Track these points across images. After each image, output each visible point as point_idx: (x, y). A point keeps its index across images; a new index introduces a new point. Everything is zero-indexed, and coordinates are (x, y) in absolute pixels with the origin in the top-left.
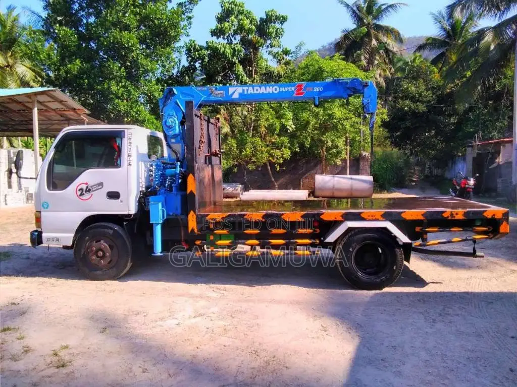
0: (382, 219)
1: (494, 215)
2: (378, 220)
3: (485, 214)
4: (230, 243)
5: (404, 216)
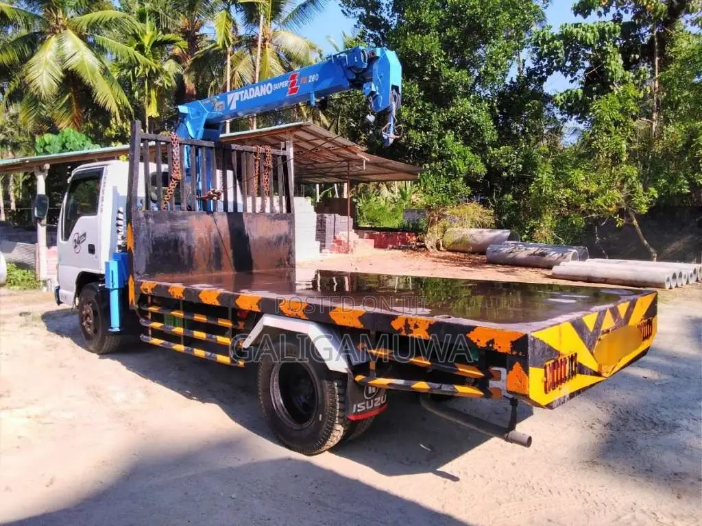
0: (304, 317)
1: (492, 341)
2: (297, 318)
3: (473, 336)
4: (161, 327)
5: (333, 317)
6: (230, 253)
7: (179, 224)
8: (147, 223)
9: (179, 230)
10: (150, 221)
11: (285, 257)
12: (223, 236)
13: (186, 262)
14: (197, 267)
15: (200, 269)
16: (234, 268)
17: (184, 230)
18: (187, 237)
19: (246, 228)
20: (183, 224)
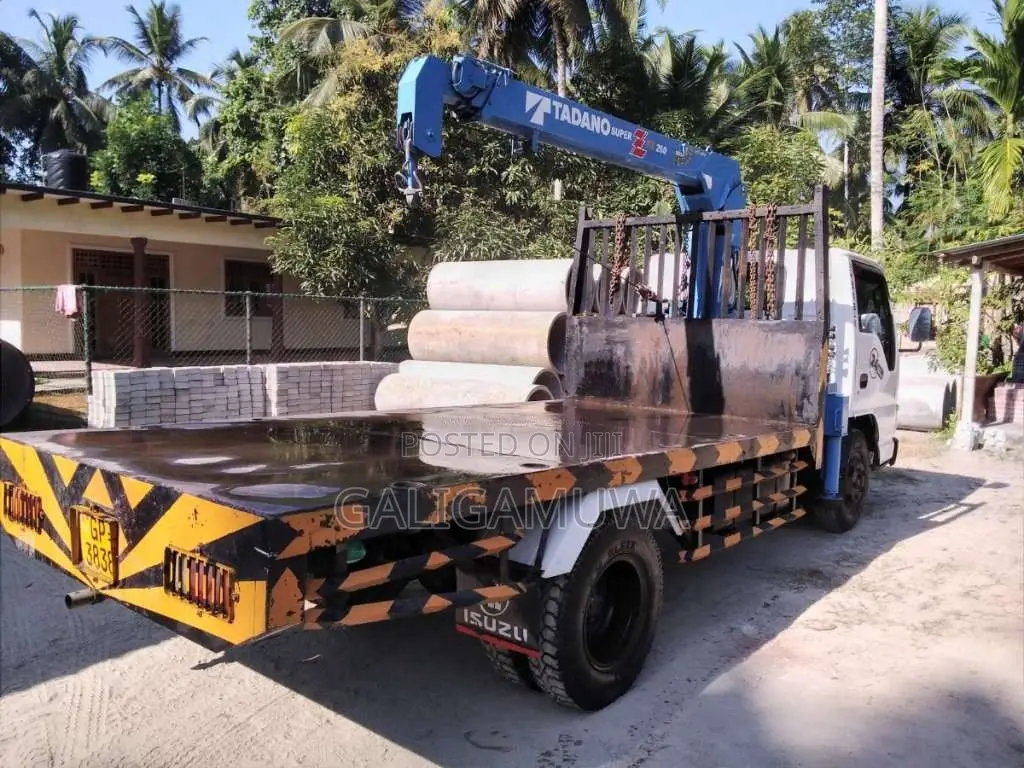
6: (686, 381)
7: (618, 333)
8: (581, 332)
9: (616, 343)
10: (585, 329)
11: (794, 404)
12: (676, 356)
13: (622, 387)
14: (635, 395)
15: (639, 398)
16: (689, 405)
17: (622, 342)
18: (626, 353)
19: (716, 346)
20: (624, 334)
